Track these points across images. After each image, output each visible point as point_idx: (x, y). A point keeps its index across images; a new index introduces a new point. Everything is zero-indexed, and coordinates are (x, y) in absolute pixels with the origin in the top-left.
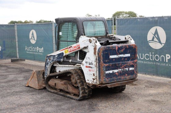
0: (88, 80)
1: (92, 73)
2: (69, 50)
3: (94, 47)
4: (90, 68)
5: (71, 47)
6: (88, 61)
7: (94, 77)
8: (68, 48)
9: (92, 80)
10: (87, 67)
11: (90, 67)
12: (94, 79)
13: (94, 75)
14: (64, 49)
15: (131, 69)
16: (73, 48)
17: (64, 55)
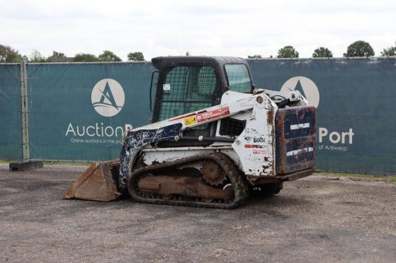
0: (250, 170)
1: (262, 156)
2: (199, 118)
3: (267, 111)
4: (255, 149)
5: (206, 111)
6: (252, 135)
7: (266, 164)
8: (195, 114)
9: (261, 169)
10: (247, 146)
11: (257, 146)
12: (265, 167)
13: (266, 159)
14: (184, 117)
15: (311, 149)
16: (211, 113)
17: (184, 127)
